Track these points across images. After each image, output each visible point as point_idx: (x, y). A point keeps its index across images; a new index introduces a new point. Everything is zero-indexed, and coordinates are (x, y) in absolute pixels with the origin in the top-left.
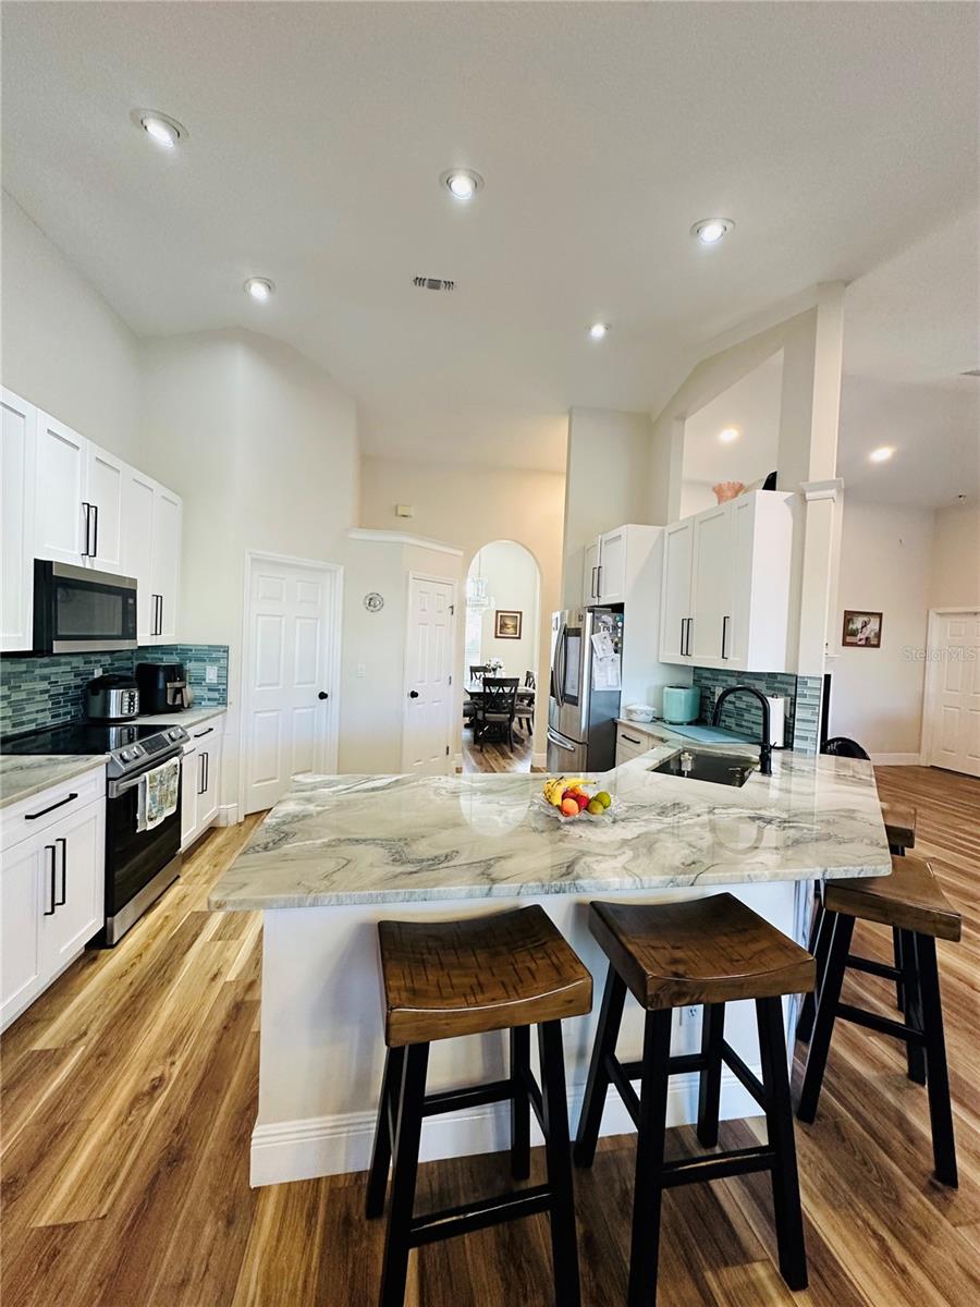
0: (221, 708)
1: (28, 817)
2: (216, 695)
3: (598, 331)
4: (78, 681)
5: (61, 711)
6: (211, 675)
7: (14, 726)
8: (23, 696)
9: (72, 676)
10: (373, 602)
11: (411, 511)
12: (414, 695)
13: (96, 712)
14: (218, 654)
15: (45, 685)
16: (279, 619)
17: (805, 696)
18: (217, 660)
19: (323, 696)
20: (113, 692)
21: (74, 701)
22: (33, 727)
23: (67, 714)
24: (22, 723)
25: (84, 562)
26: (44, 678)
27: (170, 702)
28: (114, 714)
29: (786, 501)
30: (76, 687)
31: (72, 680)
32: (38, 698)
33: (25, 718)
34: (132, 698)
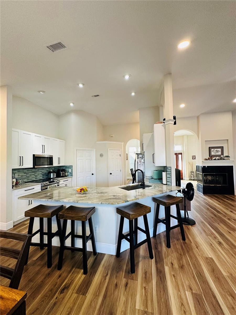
0: (72, 176)
1: (25, 191)
2: (71, 174)
3: (133, 94)
4: (48, 172)
5: (44, 177)
6: (70, 171)
7: (35, 179)
8: (37, 174)
9: (46, 171)
10: (101, 155)
11: (113, 136)
12: (111, 174)
13: (49, 177)
14: (71, 167)
15: (41, 173)
16: (83, 160)
17: (168, 171)
18: (71, 168)
19: (93, 174)
20: (51, 174)
21: (47, 175)
22: (39, 179)
23: (45, 177)
24: (37, 178)
25: (43, 154)
26: (41, 172)
27: (62, 175)
28: (51, 177)
29: (162, 125)
30: (47, 173)
31: (46, 172)
32: (40, 175)
33: (38, 178)
34: (54, 175)
